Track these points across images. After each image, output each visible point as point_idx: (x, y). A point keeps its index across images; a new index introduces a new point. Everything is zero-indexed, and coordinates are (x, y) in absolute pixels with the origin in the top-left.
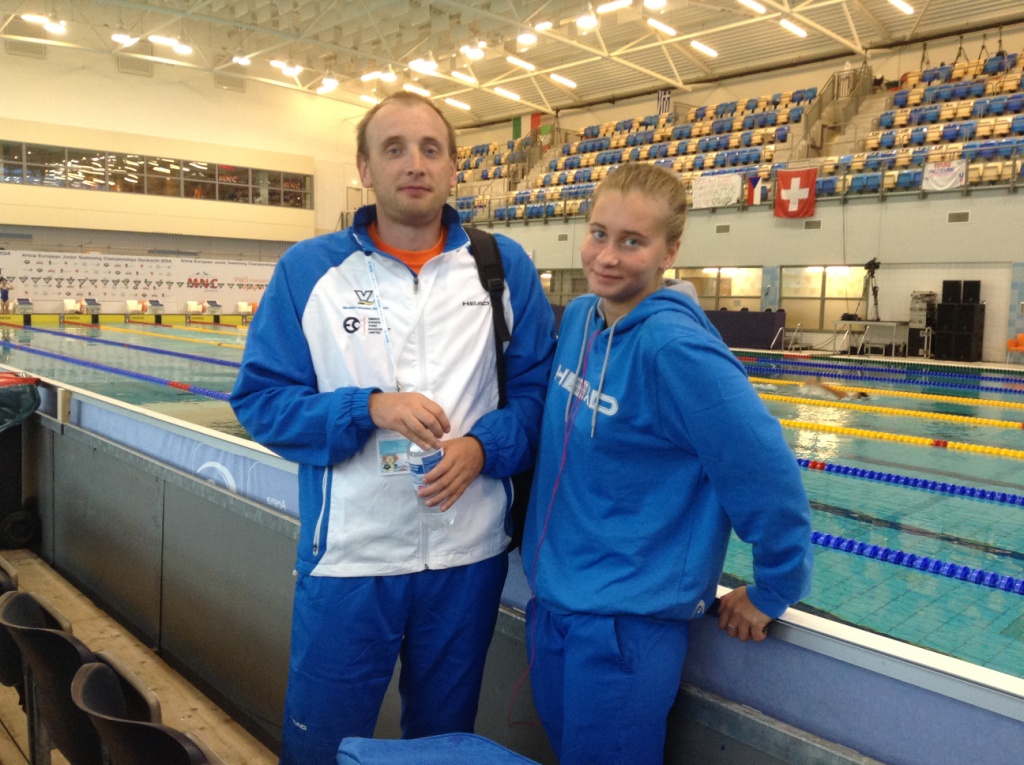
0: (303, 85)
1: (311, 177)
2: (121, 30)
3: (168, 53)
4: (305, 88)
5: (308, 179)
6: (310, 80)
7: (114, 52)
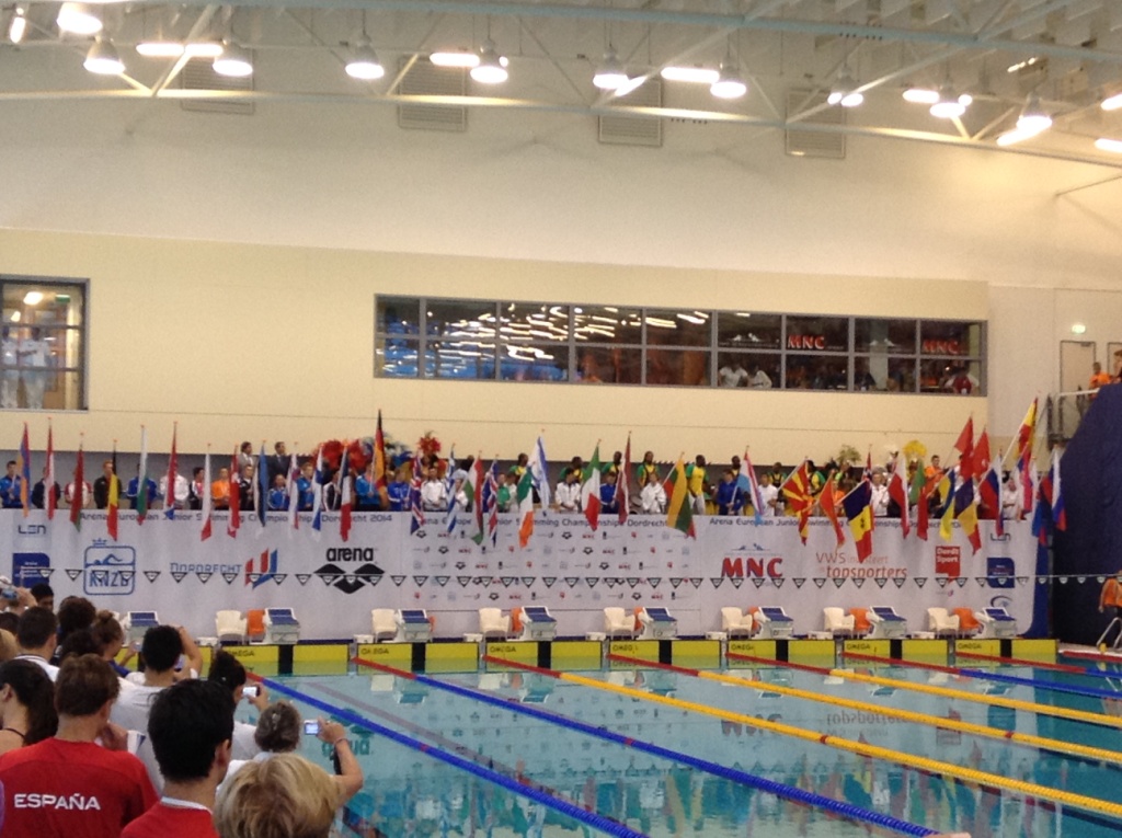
0: (972, 134)
1: (982, 325)
2: (612, 65)
3: (698, 97)
4: (975, 140)
5: (974, 331)
6: (986, 121)
7: (596, 106)
